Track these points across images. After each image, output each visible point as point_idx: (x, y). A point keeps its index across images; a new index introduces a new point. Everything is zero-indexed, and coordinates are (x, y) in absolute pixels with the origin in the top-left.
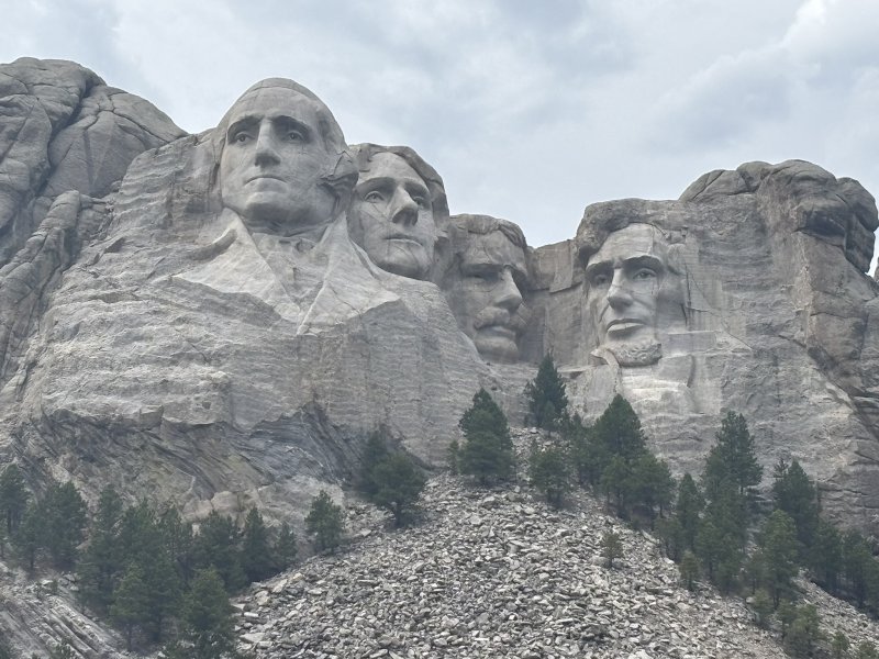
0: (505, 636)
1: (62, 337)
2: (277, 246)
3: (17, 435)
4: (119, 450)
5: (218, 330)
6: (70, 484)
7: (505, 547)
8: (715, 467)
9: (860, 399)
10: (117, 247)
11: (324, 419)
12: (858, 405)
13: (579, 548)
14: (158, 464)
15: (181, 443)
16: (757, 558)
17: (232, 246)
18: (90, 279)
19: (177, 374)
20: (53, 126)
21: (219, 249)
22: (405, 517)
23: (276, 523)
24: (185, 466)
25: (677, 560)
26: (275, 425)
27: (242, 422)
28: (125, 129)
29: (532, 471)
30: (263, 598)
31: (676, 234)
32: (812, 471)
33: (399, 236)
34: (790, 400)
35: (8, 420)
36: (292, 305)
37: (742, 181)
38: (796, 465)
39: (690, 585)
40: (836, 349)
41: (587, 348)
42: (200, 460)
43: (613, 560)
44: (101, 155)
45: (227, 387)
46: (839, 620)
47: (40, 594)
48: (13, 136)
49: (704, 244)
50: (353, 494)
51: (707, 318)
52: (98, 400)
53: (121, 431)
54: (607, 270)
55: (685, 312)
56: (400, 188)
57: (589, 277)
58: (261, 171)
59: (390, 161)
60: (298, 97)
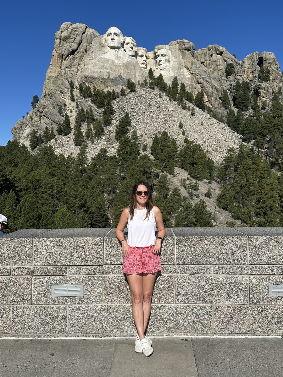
0: (147, 107)
1: (86, 65)
3: (81, 79)
4: (95, 81)
5: (107, 64)
6: (89, 86)
7: (146, 95)
8: (173, 84)
9: (192, 74)
10: (92, 52)
11: (122, 77)
13: (156, 95)
14: (100, 83)
15: (103, 80)
16: (179, 96)
18: (89, 57)
19: (102, 70)
20: (82, 33)
21: (106, 52)
22: (133, 91)
23: (116, 92)
24: (104, 84)
25: (168, 96)
26: (115, 78)
27: (111, 77)
28: (92, 34)
29: (149, 84)
30: (115, 102)
31: (168, 50)
32: (185, 85)
33: (130, 51)
34: (182, 74)
35: (79, 77)
36: (117, 61)
37: (177, 43)
38: (183, 83)
39: (170, 100)
40: (189, 67)
41: (156, 67)
42: (106, 83)
43: (160, 97)
44: (89, 38)
45: (109, 73)
46: (189, 104)
47: (86, 101)
48: (77, 35)
49: (172, 52)
50: (126, 88)
51: (172, 63)
52: (92, 74)
53: (95, 79)
54: (158, 56)
55: (169, 62)
56: (130, 43)
57: (156, 57)
58: (112, 41)
59: (129, 39)
60: (117, 30)
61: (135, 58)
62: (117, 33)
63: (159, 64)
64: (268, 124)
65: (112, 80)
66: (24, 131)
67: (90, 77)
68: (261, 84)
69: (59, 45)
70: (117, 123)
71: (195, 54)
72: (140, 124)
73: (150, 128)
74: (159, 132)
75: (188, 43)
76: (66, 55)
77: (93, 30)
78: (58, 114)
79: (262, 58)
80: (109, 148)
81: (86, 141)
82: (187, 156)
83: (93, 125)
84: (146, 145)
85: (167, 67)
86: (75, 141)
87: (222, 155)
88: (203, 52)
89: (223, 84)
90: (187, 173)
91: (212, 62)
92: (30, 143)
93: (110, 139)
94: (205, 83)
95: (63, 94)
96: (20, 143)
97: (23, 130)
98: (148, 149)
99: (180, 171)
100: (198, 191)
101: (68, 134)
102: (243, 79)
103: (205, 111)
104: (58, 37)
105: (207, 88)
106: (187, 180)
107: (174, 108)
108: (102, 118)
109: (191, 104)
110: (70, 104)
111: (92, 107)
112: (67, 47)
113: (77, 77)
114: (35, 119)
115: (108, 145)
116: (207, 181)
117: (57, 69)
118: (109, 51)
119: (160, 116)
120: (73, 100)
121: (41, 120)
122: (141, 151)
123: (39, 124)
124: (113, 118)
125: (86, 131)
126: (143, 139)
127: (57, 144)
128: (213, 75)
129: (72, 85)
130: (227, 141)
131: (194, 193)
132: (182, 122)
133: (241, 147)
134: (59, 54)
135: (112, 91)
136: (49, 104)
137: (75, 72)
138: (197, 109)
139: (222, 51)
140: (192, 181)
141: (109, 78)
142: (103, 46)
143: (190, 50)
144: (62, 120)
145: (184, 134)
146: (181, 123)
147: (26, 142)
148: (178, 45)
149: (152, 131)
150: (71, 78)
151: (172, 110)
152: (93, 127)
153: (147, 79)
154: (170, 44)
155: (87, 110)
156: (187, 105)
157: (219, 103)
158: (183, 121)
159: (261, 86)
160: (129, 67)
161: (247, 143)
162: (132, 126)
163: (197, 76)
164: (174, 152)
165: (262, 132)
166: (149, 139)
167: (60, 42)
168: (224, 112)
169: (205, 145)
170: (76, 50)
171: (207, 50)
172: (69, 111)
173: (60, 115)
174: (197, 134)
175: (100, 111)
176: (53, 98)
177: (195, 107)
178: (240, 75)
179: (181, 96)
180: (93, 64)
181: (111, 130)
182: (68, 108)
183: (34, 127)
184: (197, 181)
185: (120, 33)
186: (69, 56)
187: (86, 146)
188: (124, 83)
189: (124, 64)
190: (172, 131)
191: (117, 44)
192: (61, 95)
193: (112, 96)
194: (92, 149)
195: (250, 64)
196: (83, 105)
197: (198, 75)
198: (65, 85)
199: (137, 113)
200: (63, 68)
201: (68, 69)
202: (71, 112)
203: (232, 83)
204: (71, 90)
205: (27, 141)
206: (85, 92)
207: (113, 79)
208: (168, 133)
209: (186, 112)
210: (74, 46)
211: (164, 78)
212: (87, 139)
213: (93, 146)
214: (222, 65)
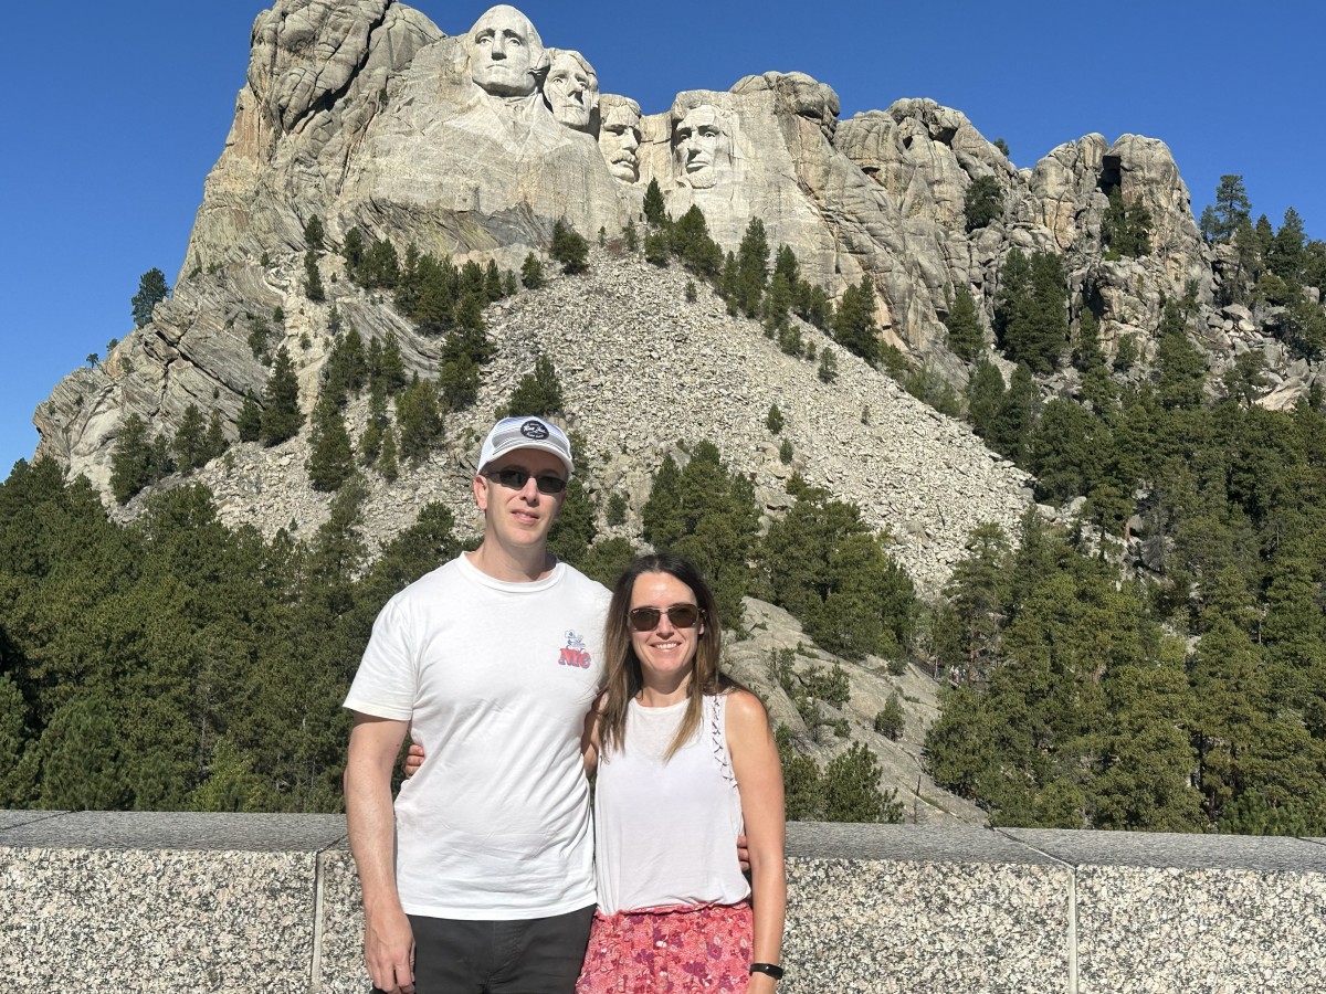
0: (635, 338)
1: (381, 156)
2: (504, 108)
3: (356, 211)
4: (416, 223)
5: (471, 156)
6: (388, 241)
7: (633, 289)
8: (744, 248)
9: (824, 213)
10: (409, 103)
11: (530, 211)
12: (823, 215)
13: (672, 290)
14: (436, 232)
15: (451, 221)
16: (768, 299)
17: (478, 107)
18: (395, 121)
19: (447, 180)
20: (371, 25)
21: (470, 108)
22: (575, 268)
23: (505, 269)
24: (454, 234)
25: (725, 299)
26: (504, 213)
27: (483, 209)
28: (411, 31)
29: (646, 245)
30: (498, 310)
31: (728, 112)
32: (797, 255)
33: (571, 106)
34: (786, 211)
35: (349, 202)
36: (513, 144)
37: (765, 83)
38: (788, 248)
39: (732, 313)
40: (813, 184)
41: (674, 176)
42: (462, 232)
43: (691, 297)
44: (398, 46)
45: (476, 190)
46: (810, 334)
47: (373, 303)
48: (347, 31)
49: (742, 119)
50: (546, 255)
51: (742, 163)
52: (403, 193)
53: (416, 212)
54: (688, 132)
55: (731, 158)
56: (572, 77)
57: (677, 135)
58: (495, 62)
59: (567, 60)
60: (517, 18)
61: (588, 137)
62: (518, 32)
63: (691, 166)
64: (1141, 430)
65: (489, 222)
66: (92, 421)
67: (393, 205)
68: (1110, 264)
69: (268, 68)
70: (503, 400)
71: (841, 133)
72: (600, 407)
73: (643, 424)
74: (680, 443)
75: (811, 85)
76: (295, 112)
77: (417, 12)
78: (247, 351)
79: (1117, 159)
80: (463, 506)
81: (361, 470)
82: (797, 550)
83: (397, 402)
84: (621, 496)
85: (720, 178)
86: (313, 469)
87: (947, 554)
88: (873, 126)
89: (953, 260)
90: (797, 625)
91: (911, 169)
92: (113, 471)
93: (466, 465)
94: (878, 250)
95: (276, 269)
96: (68, 469)
97: (85, 415)
98: (631, 515)
99: (766, 615)
100: (845, 706)
101: (284, 439)
102: (1037, 242)
103: (879, 364)
104: (267, 34)
105: (888, 274)
106: (796, 655)
107: (748, 347)
108: (437, 375)
109: (820, 334)
110: (302, 312)
111: (395, 329)
112: (301, 77)
113: (337, 204)
114: (143, 369)
115: (459, 492)
116: (884, 663)
117: (255, 167)
118: (479, 101)
119: (686, 379)
120: (315, 294)
121: (169, 374)
122: (601, 522)
123: (160, 391)
124: (487, 380)
125: (365, 427)
126: (610, 471)
127: (232, 482)
128: (911, 222)
129: (314, 233)
130: (970, 494)
131: (827, 716)
132: (780, 408)
133: (1030, 524)
134: (268, 102)
135: (484, 267)
136: (212, 307)
137: (332, 181)
138: (844, 355)
139: (950, 125)
140: (817, 663)
141: (475, 212)
142: (456, 83)
143: (822, 118)
144: (264, 379)
145: (786, 455)
146: (774, 412)
147: (95, 468)
148: (769, 91)
149: (652, 439)
150: (311, 207)
151: (740, 354)
152: (398, 414)
153: (637, 222)
154: (736, 87)
155: (374, 338)
156: (802, 339)
157: (937, 337)
158: (783, 403)
159: (1112, 273)
160: (562, 172)
161: (1052, 508)
162: (564, 416)
163: (847, 220)
164: (743, 531)
165: (1116, 464)
166: (638, 472)
167: (274, 55)
168: (959, 373)
169: (878, 510)
170: (343, 91)
171: (890, 118)
172: (296, 342)
173: (256, 357)
174: (841, 457)
175: (433, 347)
176: (231, 284)
177: (835, 348)
178: (1024, 227)
179: (777, 300)
180: (412, 151)
181: (474, 427)
182: (292, 327)
183: (137, 402)
184: (841, 660)
185: (529, 31)
186: (312, 113)
187: (361, 495)
188: (539, 235)
189: (540, 158)
190: (737, 441)
191: (517, 76)
192: (265, 271)
193: (486, 286)
194: (386, 505)
195: (1067, 181)
196: (357, 318)
197: (849, 217)
198: (287, 232)
199: (591, 361)
200: (280, 161)
201: (302, 168)
202: (305, 345)
203: (991, 255)
204: (310, 254)
205: (99, 463)
206: (369, 264)
207: (491, 218)
208: (722, 451)
209: (798, 367)
210: (335, 74)
211: (709, 224)
212: (369, 465)
213: (393, 493)
214: (950, 184)
